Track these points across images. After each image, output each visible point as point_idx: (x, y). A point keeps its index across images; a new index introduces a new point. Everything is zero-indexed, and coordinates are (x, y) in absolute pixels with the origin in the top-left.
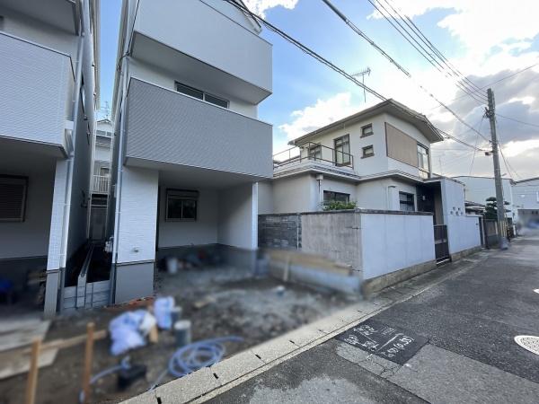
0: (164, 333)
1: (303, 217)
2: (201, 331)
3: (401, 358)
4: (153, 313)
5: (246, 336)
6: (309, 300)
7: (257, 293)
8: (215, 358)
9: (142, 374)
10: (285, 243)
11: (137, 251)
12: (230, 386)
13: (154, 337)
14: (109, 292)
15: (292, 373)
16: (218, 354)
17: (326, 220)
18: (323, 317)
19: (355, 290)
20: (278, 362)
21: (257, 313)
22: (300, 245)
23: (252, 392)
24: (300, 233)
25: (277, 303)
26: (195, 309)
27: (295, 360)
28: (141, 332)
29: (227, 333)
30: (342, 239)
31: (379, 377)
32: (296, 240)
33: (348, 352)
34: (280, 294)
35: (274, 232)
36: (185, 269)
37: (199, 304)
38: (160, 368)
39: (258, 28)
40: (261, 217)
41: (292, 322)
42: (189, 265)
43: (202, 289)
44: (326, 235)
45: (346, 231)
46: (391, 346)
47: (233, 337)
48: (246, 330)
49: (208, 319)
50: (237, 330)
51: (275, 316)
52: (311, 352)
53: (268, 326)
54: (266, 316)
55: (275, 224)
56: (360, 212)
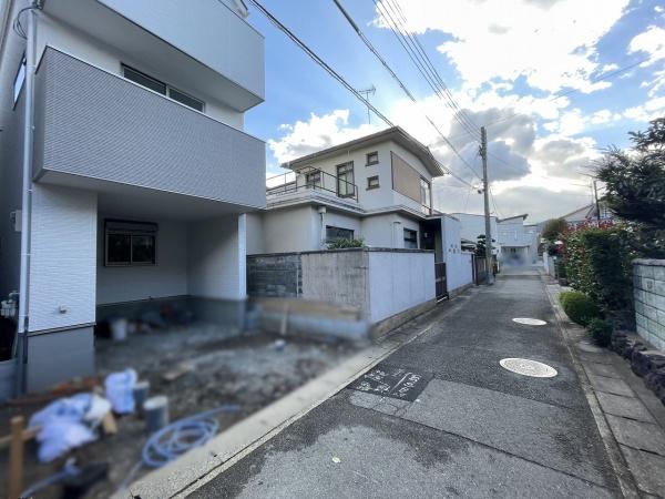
0: (124, 419)
1: (303, 257)
2: (181, 408)
3: (411, 396)
4: (103, 395)
5: (243, 403)
6: (314, 353)
7: (250, 352)
8: (207, 434)
9: (102, 474)
10: (282, 289)
11: (63, 312)
12: (234, 460)
13: (111, 426)
14: (13, 378)
15: (305, 432)
16: (209, 430)
17: (332, 260)
18: (331, 368)
19: (363, 336)
20: (288, 424)
21: (254, 375)
22: (301, 291)
23: (263, 461)
24: (300, 276)
25: (278, 360)
26: (167, 382)
27: (307, 417)
28: (87, 423)
29: (217, 403)
30: (350, 280)
31: (393, 417)
32: (295, 284)
33: (362, 399)
34: (280, 349)
35: (268, 276)
36: (140, 332)
37: (171, 376)
38: (128, 462)
39: (243, 9)
40: (250, 258)
41: (297, 378)
42: (145, 327)
43: (170, 356)
44: (331, 276)
45: (352, 272)
46: (402, 386)
47: (226, 407)
48: (242, 397)
49: (188, 392)
50: (231, 398)
51: (277, 375)
52: (323, 407)
53: (268, 388)
54: (265, 378)
55: (269, 266)
56: (369, 250)
